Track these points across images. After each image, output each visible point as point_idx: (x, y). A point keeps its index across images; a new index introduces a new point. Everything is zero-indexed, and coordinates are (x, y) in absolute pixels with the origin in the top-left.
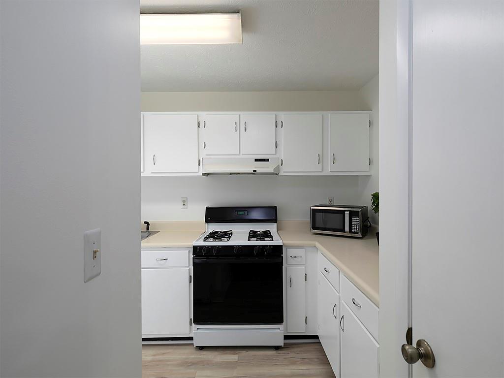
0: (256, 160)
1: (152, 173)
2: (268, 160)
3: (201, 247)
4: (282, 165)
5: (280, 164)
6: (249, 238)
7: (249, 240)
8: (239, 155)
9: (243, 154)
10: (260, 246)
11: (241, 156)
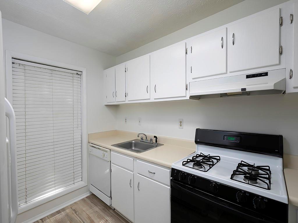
0: (248, 77)
1: (155, 99)
2: (266, 74)
3: (179, 171)
4: (291, 78)
5: (288, 77)
6: (232, 175)
7: (232, 178)
8: (226, 73)
9: (230, 72)
10: (245, 192)
11: (229, 74)
